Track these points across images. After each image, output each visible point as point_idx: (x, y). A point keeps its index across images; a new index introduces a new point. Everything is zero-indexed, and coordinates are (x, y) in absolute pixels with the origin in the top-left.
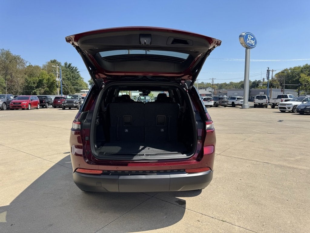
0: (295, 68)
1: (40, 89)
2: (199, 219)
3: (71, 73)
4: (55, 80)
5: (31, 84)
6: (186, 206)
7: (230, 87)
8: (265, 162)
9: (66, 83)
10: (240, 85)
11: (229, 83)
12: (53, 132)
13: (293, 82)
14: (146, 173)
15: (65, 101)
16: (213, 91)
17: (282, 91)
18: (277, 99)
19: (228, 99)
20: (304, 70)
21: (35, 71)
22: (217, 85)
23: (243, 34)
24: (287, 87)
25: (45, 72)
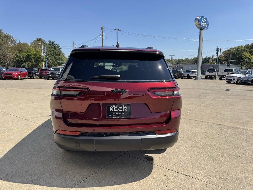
0: (239, 47)
1: (28, 62)
2: (165, 173)
3: (54, 49)
4: (41, 55)
5: (21, 58)
6: (154, 162)
7: (186, 62)
8: (218, 123)
9: (50, 58)
10: (194, 61)
11: (185, 59)
12: (38, 98)
13: (237, 59)
14: (120, 134)
15: (49, 72)
16: (172, 65)
17: (228, 66)
18: (224, 72)
19: (184, 72)
20: (246, 49)
21: (24, 48)
22: (175, 60)
23: (198, 17)
24: (232, 63)
25: (32, 48)
